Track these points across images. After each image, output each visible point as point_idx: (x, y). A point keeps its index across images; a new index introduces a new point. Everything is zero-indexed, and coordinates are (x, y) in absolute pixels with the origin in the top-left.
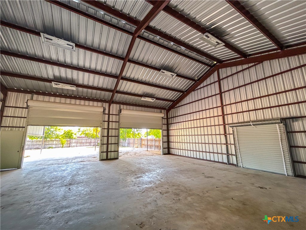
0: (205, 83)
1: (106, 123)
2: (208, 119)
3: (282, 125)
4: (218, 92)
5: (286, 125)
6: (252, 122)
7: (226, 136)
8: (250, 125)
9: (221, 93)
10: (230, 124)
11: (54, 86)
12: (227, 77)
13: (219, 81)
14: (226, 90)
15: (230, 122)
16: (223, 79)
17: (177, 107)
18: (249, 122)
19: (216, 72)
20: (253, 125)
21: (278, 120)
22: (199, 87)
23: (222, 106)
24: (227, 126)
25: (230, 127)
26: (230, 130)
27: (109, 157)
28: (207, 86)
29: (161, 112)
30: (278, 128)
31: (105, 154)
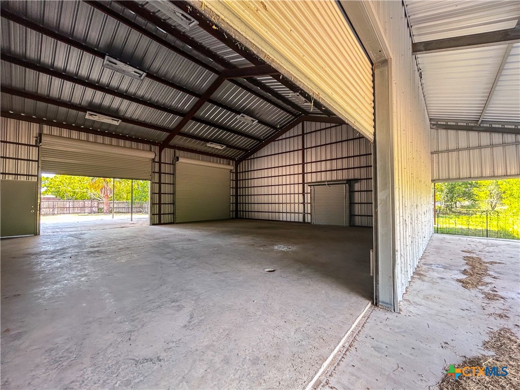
0: (287, 134)
1: (157, 175)
2: (288, 177)
3: (347, 185)
4: (300, 147)
5: (350, 186)
6: (327, 182)
7: (304, 195)
8: (325, 185)
9: (303, 149)
10: (309, 183)
11: (87, 117)
12: (311, 132)
13: (303, 135)
14: (309, 146)
15: (309, 181)
16: (307, 133)
17: (251, 159)
18: (325, 182)
19: (301, 124)
20: (328, 184)
21: (345, 181)
22: (280, 138)
23: (303, 164)
24: (306, 185)
25: (309, 186)
26: (308, 189)
27: (162, 222)
28: (286, 138)
29: (229, 164)
30: (344, 188)
31: (157, 217)
